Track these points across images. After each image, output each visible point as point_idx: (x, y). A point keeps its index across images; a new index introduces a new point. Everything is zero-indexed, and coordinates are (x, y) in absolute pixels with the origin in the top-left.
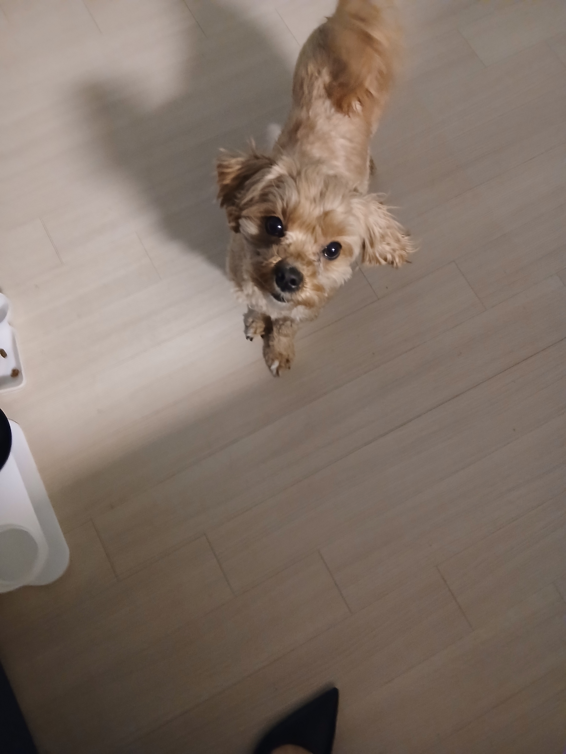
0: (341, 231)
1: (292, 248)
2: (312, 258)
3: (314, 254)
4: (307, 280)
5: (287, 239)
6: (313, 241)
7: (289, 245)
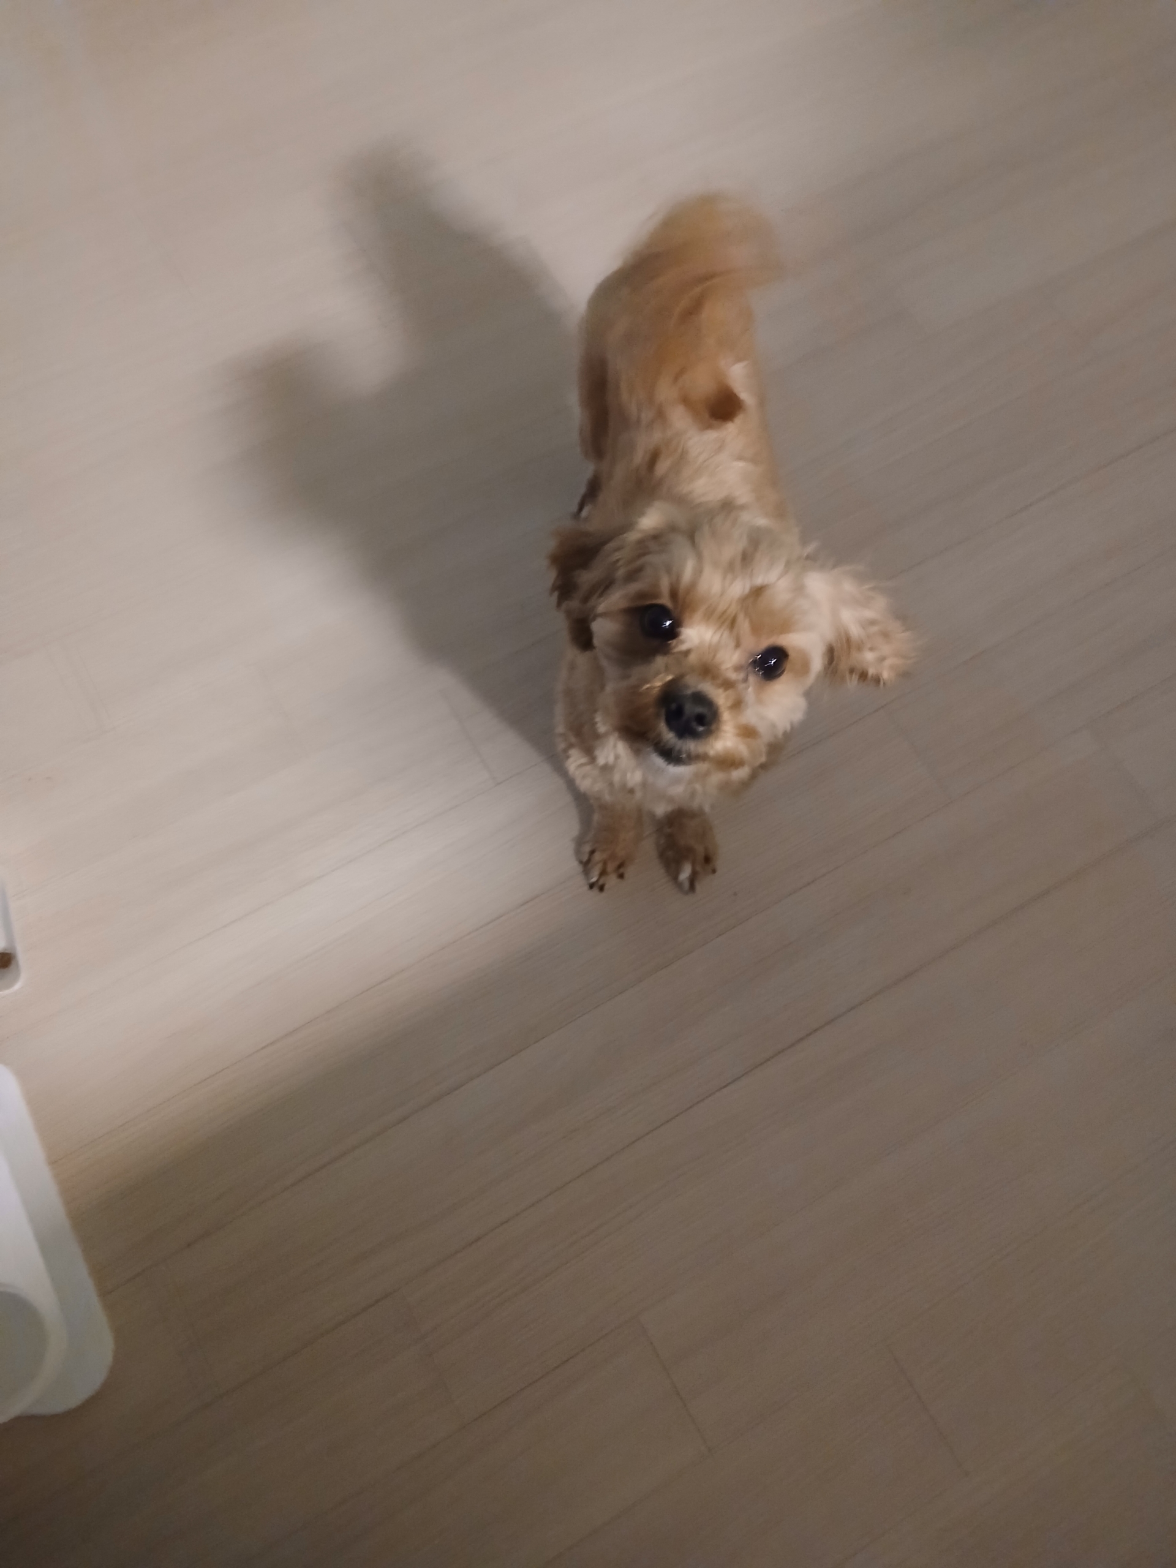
0: (786, 627)
1: (693, 658)
2: (733, 676)
3: (738, 668)
4: (726, 716)
5: (682, 642)
6: (732, 644)
7: (687, 653)
